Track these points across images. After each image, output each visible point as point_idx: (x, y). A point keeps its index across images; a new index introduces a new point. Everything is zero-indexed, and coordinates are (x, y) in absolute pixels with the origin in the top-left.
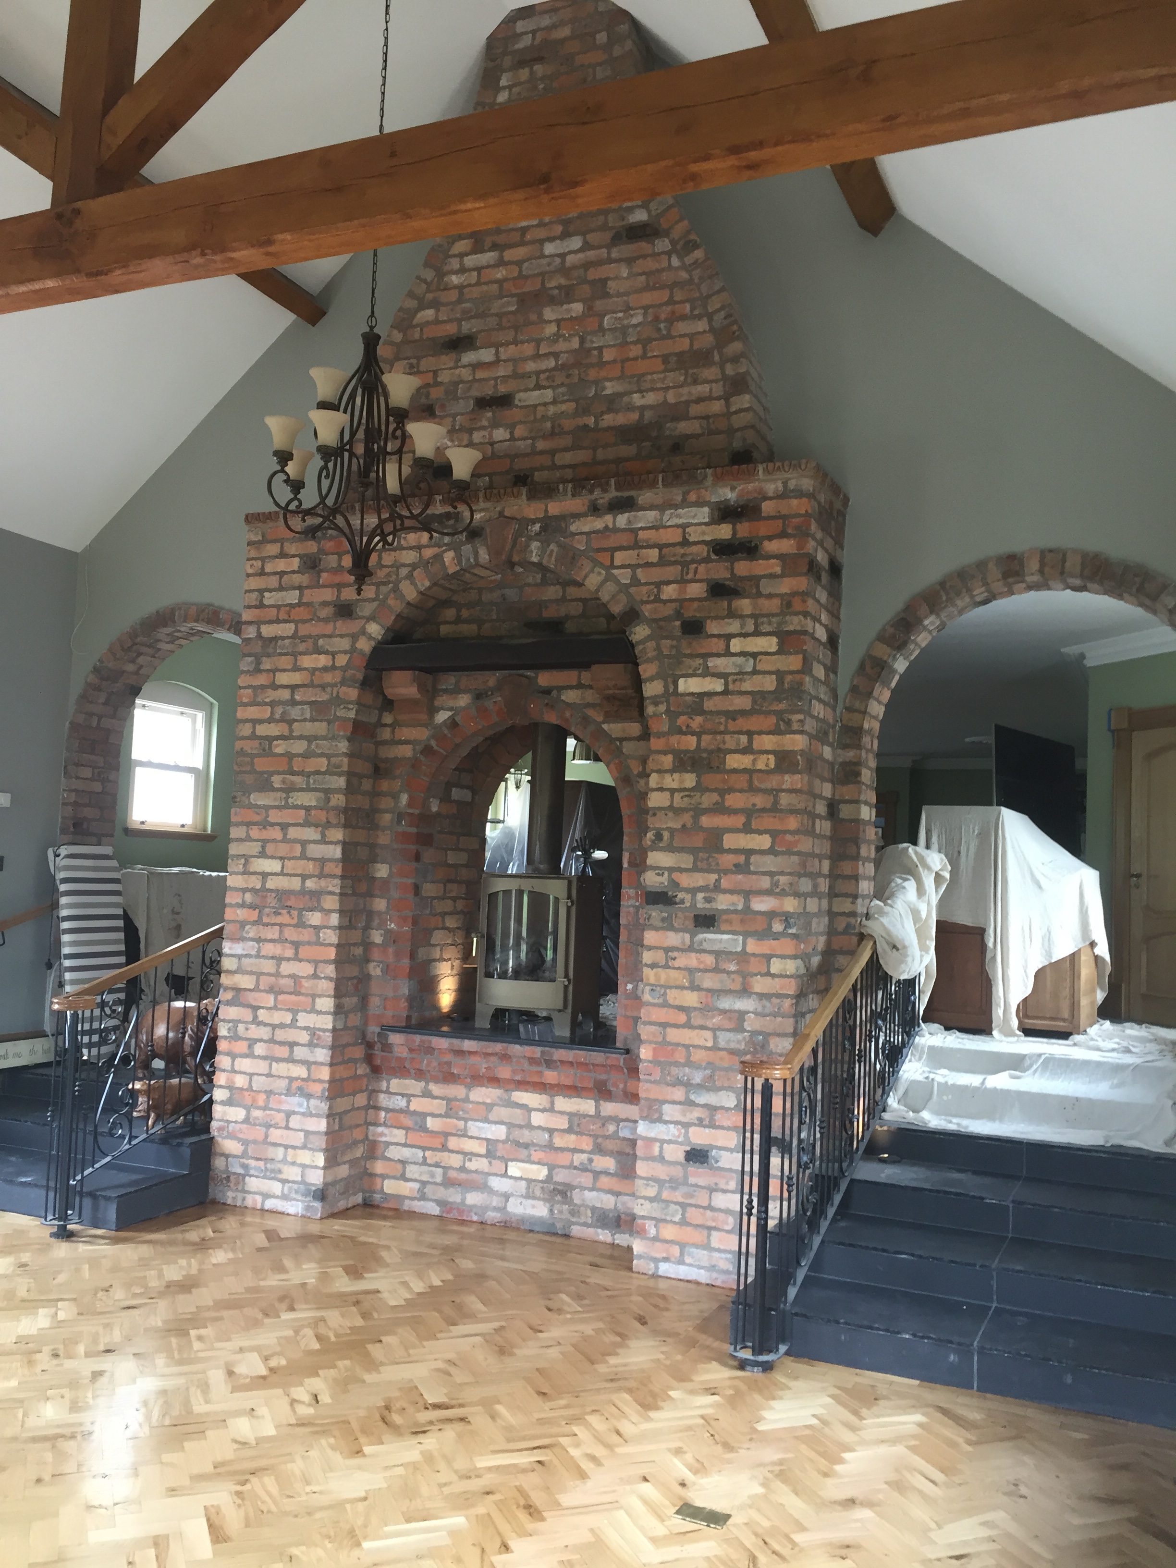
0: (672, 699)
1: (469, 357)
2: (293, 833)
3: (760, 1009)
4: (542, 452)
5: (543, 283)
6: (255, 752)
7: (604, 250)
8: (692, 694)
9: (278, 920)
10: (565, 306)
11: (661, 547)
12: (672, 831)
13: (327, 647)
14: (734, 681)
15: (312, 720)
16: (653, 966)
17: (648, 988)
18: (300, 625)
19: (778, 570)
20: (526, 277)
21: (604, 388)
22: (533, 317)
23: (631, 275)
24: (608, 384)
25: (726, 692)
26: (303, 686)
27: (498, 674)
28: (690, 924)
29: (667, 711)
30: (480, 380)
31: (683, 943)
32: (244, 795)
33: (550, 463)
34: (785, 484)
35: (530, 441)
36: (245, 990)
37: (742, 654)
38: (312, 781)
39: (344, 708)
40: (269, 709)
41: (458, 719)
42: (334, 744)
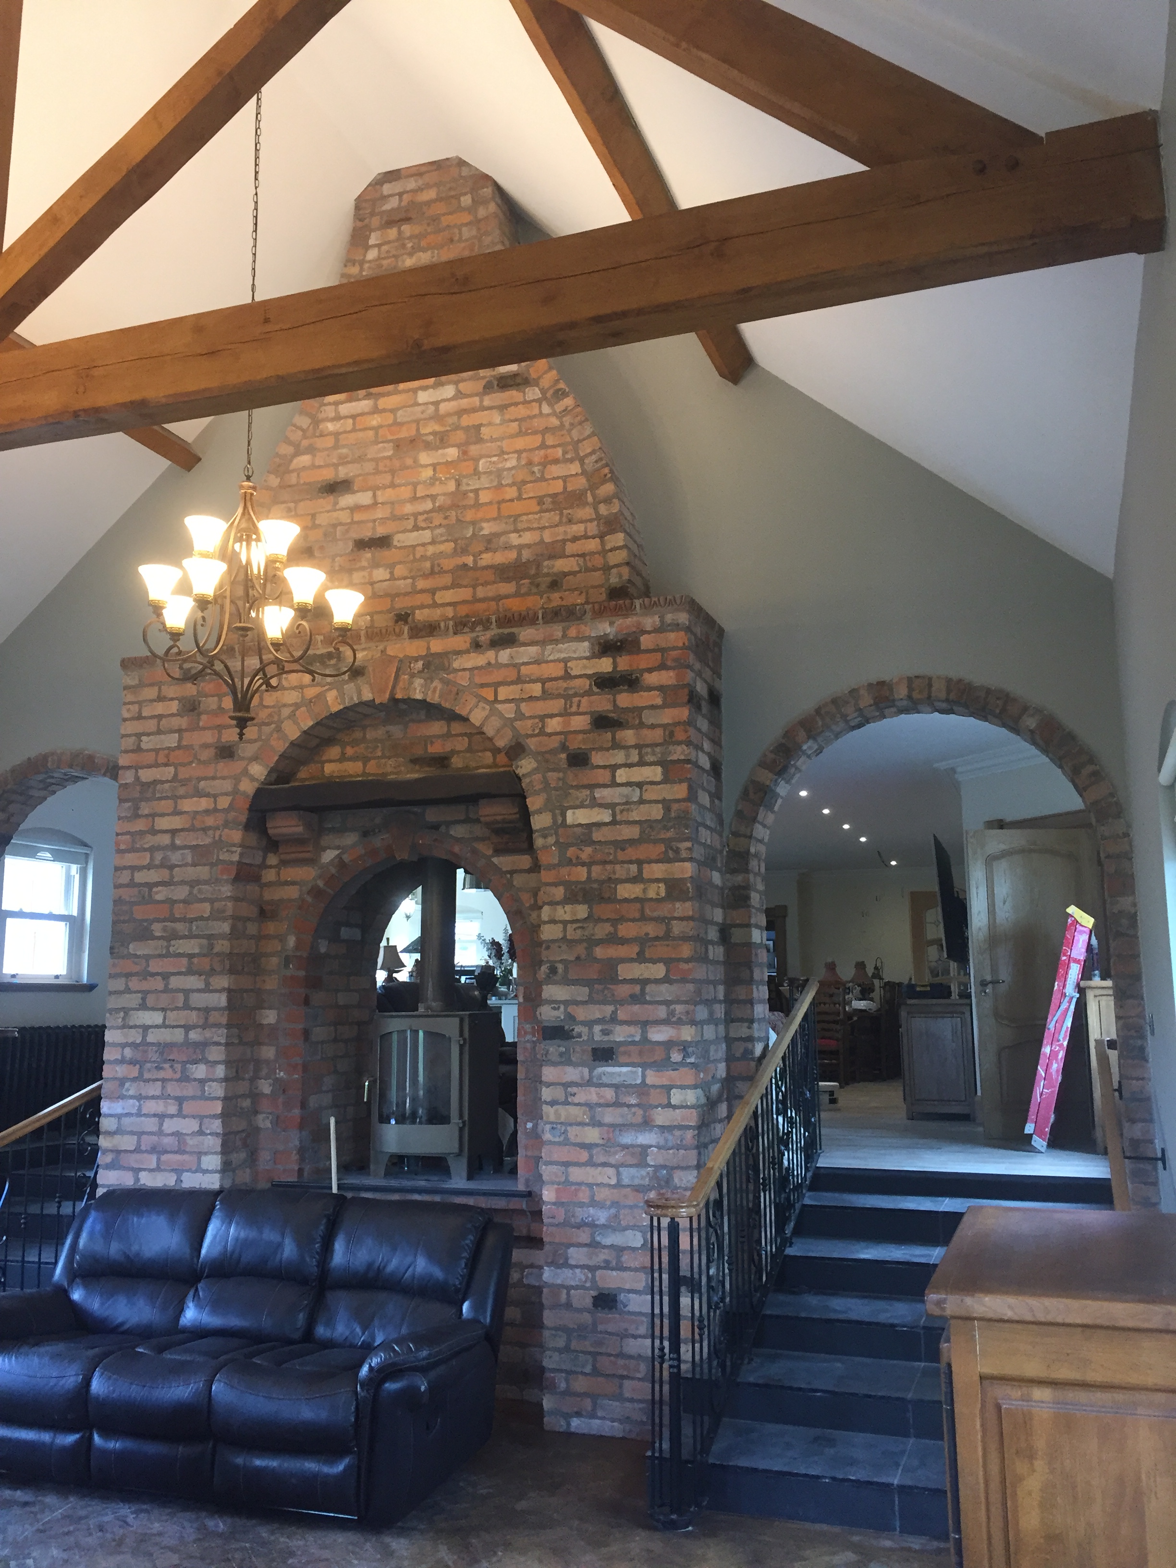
0: (561, 831)
1: (347, 500)
2: (175, 982)
3: (662, 1143)
4: (422, 591)
5: (418, 430)
6: (135, 899)
7: (477, 399)
8: (580, 825)
9: (161, 1074)
10: (440, 451)
11: (544, 682)
12: (566, 963)
13: (207, 790)
14: (622, 811)
15: (194, 865)
16: (552, 1103)
17: (548, 1127)
18: (179, 768)
19: (659, 701)
20: (401, 424)
21: (482, 529)
22: (409, 461)
23: (504, 422)
24: (484, 525)
25: (614, 822)
26: (182, 830)
27: (383, 811)
28: (588, 1057)
29: (557, 843)
30: (358, 522)
31: (582, 1078)
32: (123, 945)
33: (431, 602)
34: (662, 618)
35: (410, 581)
36: (126, 1151)
37: (628, 784)
38: (194, 928)
39: (227, 851)
40: (148, 855)
41: (345, 857)
42: (218, 888)
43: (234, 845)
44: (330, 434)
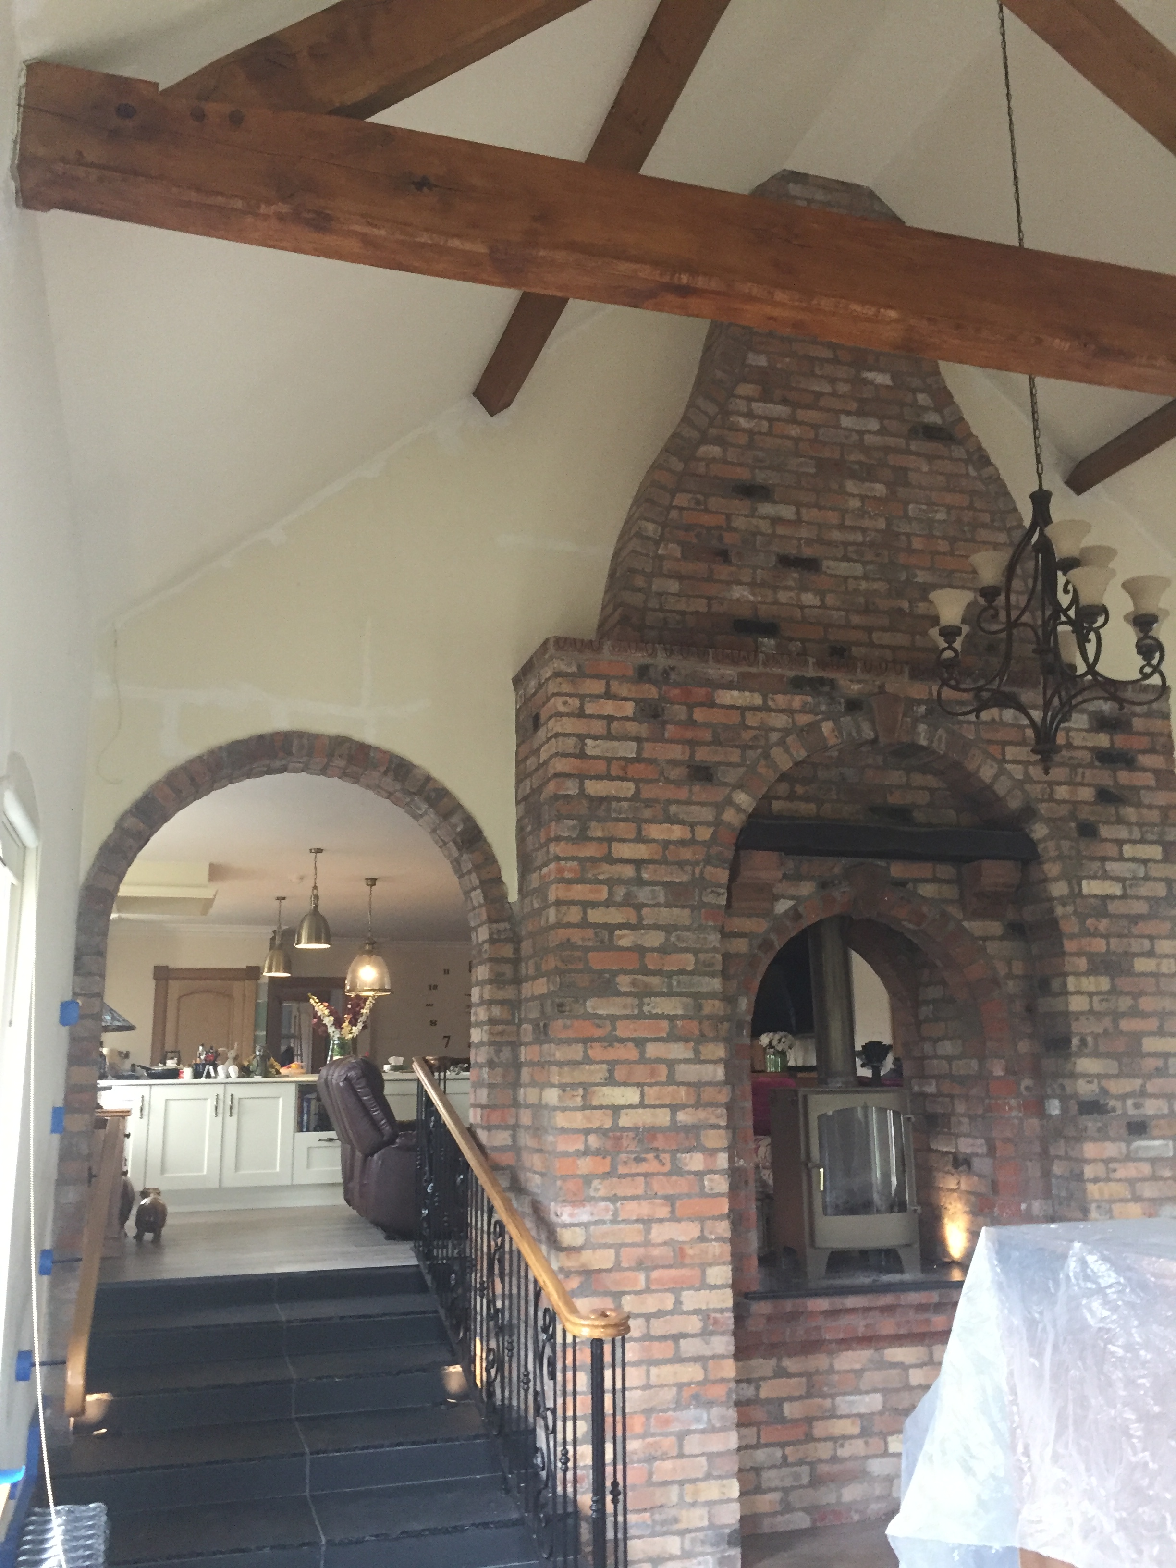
0: (1078, 901)
1: (766, 509)
2: (652, 1050)
4: (855, 627)
5: (842, 454)
6: (590, 944)
7: (902, 440)
8: (1095, 896)
9: (643, 1168)
10: (867, 484)
12: (1096, 1036)
13: (682, 816)
14: (1131, 886)
15: (668, 905)
16: (1096, 1180)
18: (641, 785)
19: (1152, 783)
20: (824, 444)
22: (834, 486)
23: (932, 472)
25: (1124, 897)
26: (652, 862)
27: (844, 861)
28: (1124, 1131)
29: (1075, 912)
30: (781, 537)
31: (1120, 1152)
32: (576, 1001)
33: (868, 641)
35: (843, 613)
36: (600, 1271)
37: (1134, 860)
38: (675, 983)
39: (713, 892)
40: (605, 889)
41: (801, 909)
42: (702, 936)
43: (720, 886)
44: (744, 430)
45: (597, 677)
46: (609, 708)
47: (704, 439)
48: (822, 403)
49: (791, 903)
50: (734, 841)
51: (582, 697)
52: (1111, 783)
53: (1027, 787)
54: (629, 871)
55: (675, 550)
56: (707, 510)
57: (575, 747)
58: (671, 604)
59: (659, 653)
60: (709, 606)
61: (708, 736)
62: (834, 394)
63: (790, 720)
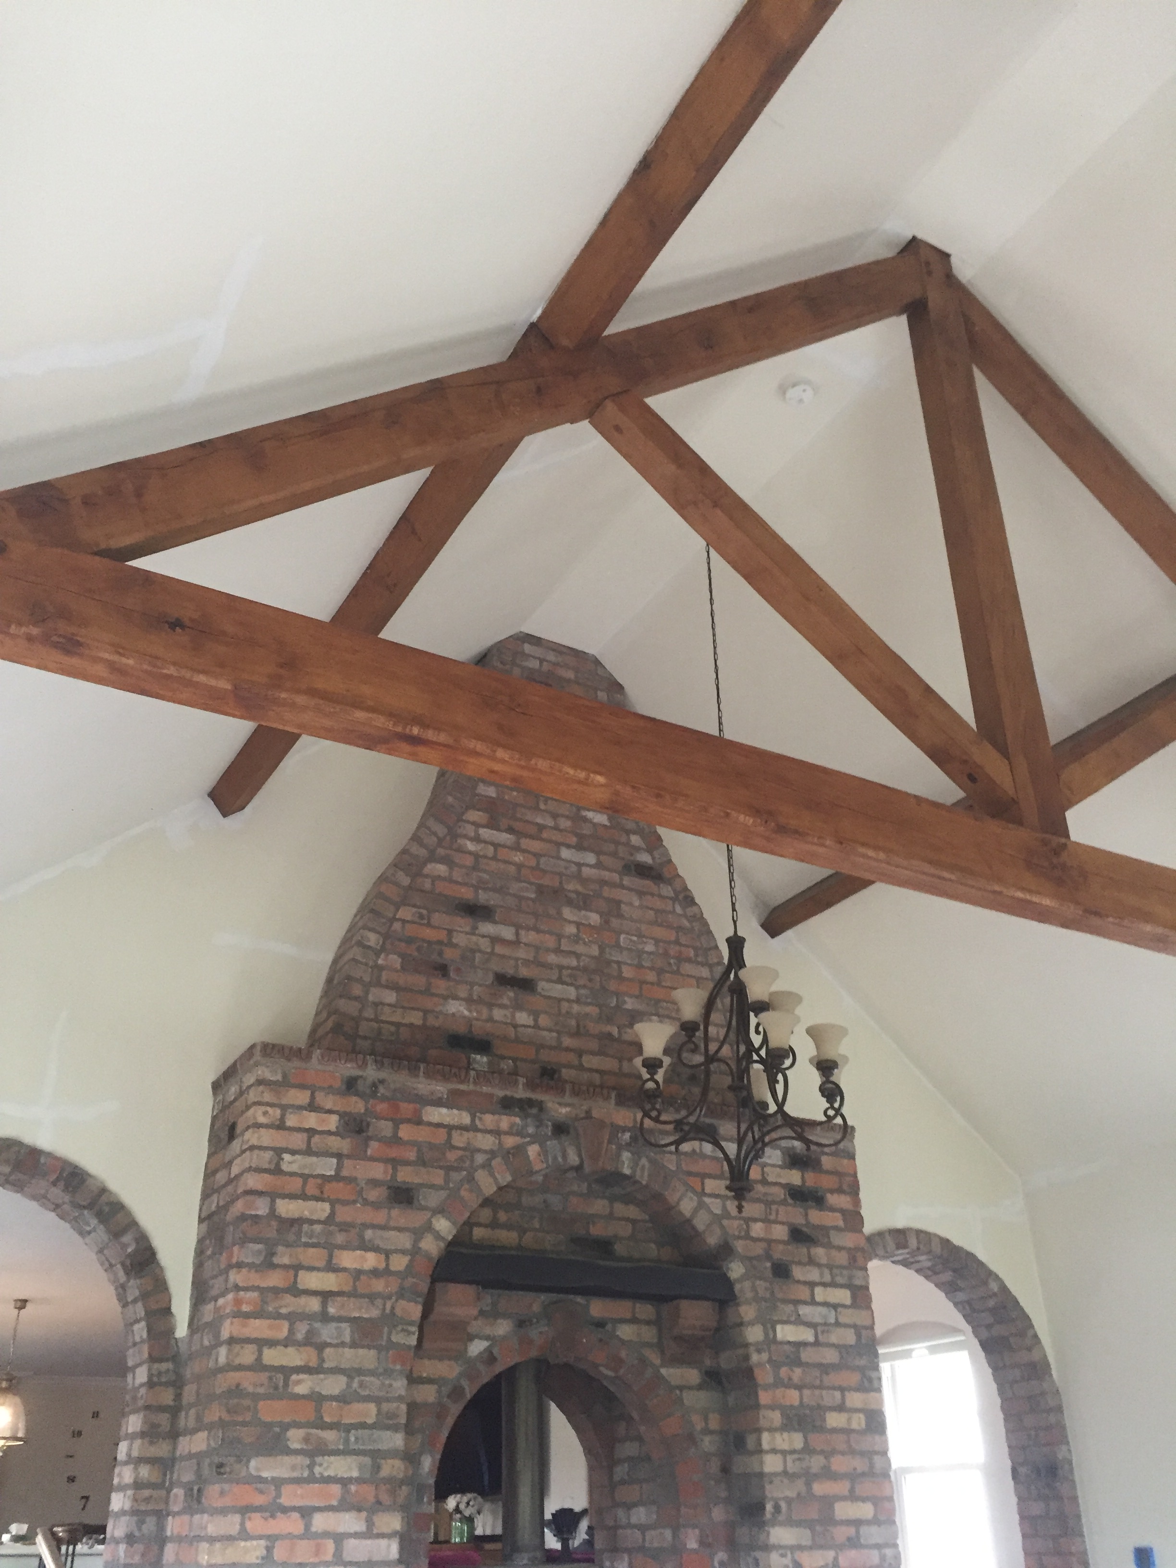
0: (773, 1347)
1: (487, 928)
2: (320, 1522)
4: (568, 1049)
5: (561, 883)
6: (261, 1390)
7: (615, 875)
8: (789, 1343)
10: (583, 912)
12: (790, 1502)
13: (378, 1242)
14: (823, 1332)
15: (354, 1345)
18: (337, 1206)
19: (841, 1223)
20: (544, 872)
21: (625, 1002)
22: (552, 911)
23: (641, 907)
24: (628, 999)
25: (817, 1343)
26: (340, 1294)
27: (543, 1297)
29: (770, 1361)
30: (499, 956)
33: (577, 1063)
35: (555, 1034)
37: (825, 1304)
38: (352, 1439)
39: (403, 1330)
40: (285, 1325)
41: (495, 1351)
42: (387, 1382)
43: (411, 1323)
44: (470, 853)
45: (302, 1087)
46: (311, 1120)
47: (433, 858)
48: (545, 835)
49: (484, 1344)
50: (430, 1273)
51: (284, 1108)
52: (804, 1222)
53: (725, 1222)
54: (314, 1305)
55: (395, 961)
56: (429, 925)
57: (270, 1163)
58: (387, 1015)
59: (369, 1065)
60: (425, 1019)
61: (412, 1155)
62: (556, 828)
63: (497, 1142)
